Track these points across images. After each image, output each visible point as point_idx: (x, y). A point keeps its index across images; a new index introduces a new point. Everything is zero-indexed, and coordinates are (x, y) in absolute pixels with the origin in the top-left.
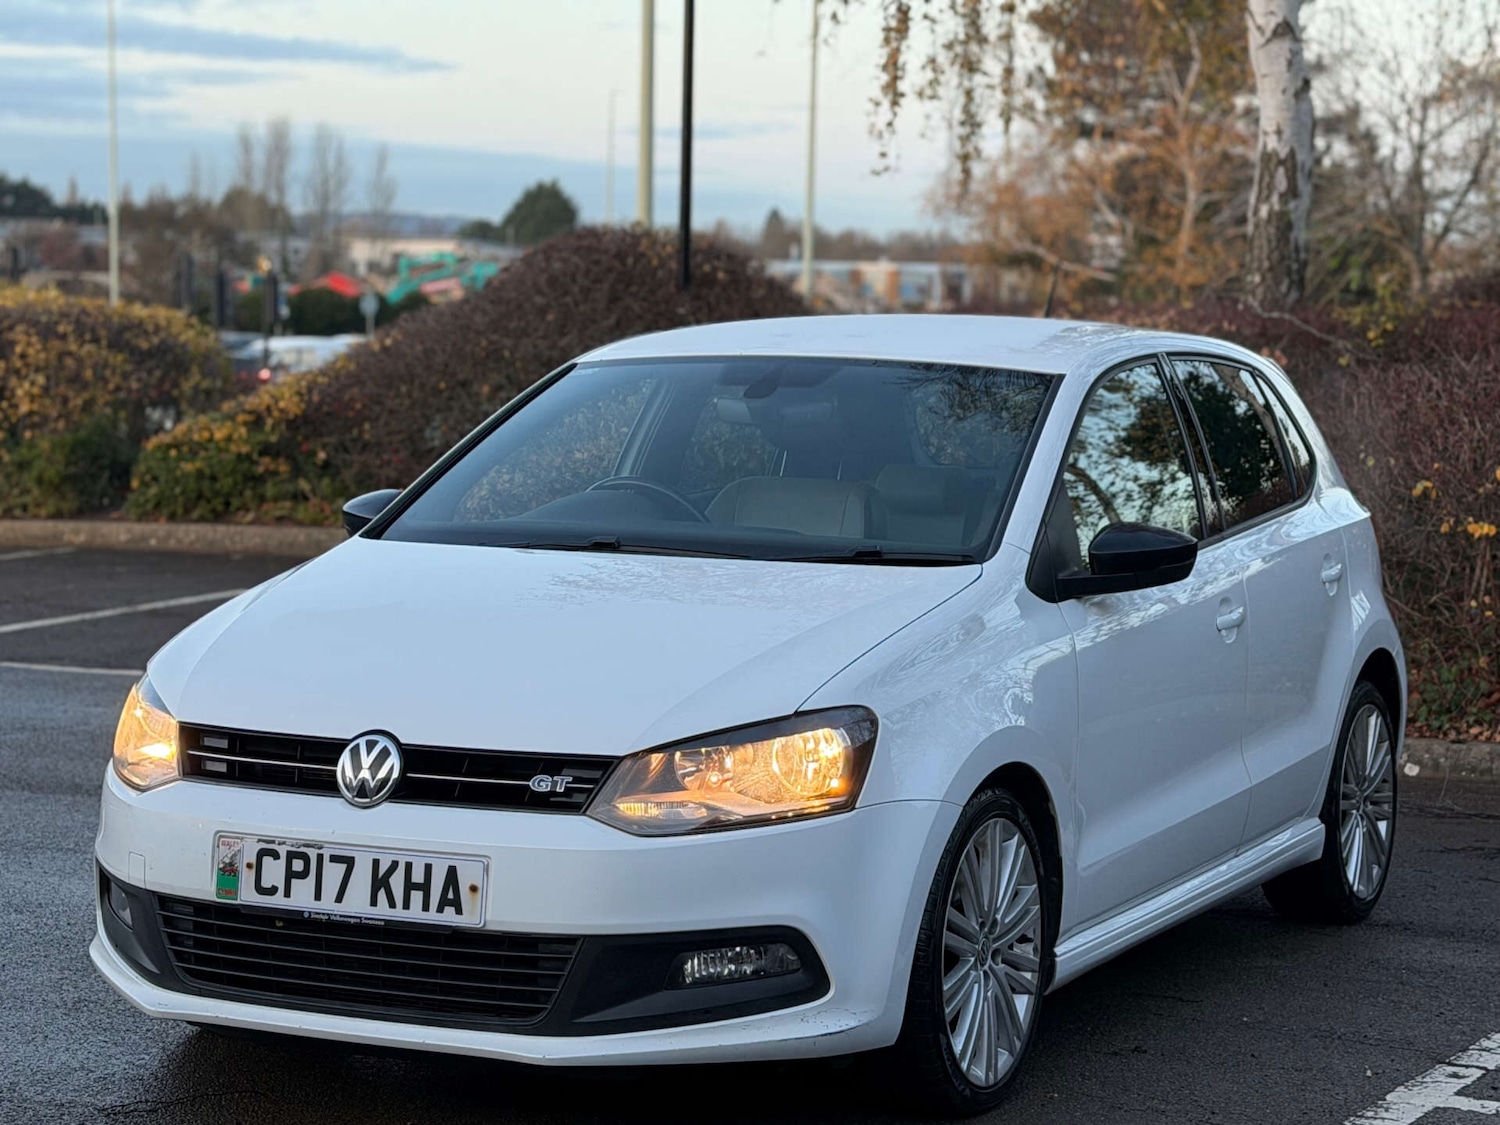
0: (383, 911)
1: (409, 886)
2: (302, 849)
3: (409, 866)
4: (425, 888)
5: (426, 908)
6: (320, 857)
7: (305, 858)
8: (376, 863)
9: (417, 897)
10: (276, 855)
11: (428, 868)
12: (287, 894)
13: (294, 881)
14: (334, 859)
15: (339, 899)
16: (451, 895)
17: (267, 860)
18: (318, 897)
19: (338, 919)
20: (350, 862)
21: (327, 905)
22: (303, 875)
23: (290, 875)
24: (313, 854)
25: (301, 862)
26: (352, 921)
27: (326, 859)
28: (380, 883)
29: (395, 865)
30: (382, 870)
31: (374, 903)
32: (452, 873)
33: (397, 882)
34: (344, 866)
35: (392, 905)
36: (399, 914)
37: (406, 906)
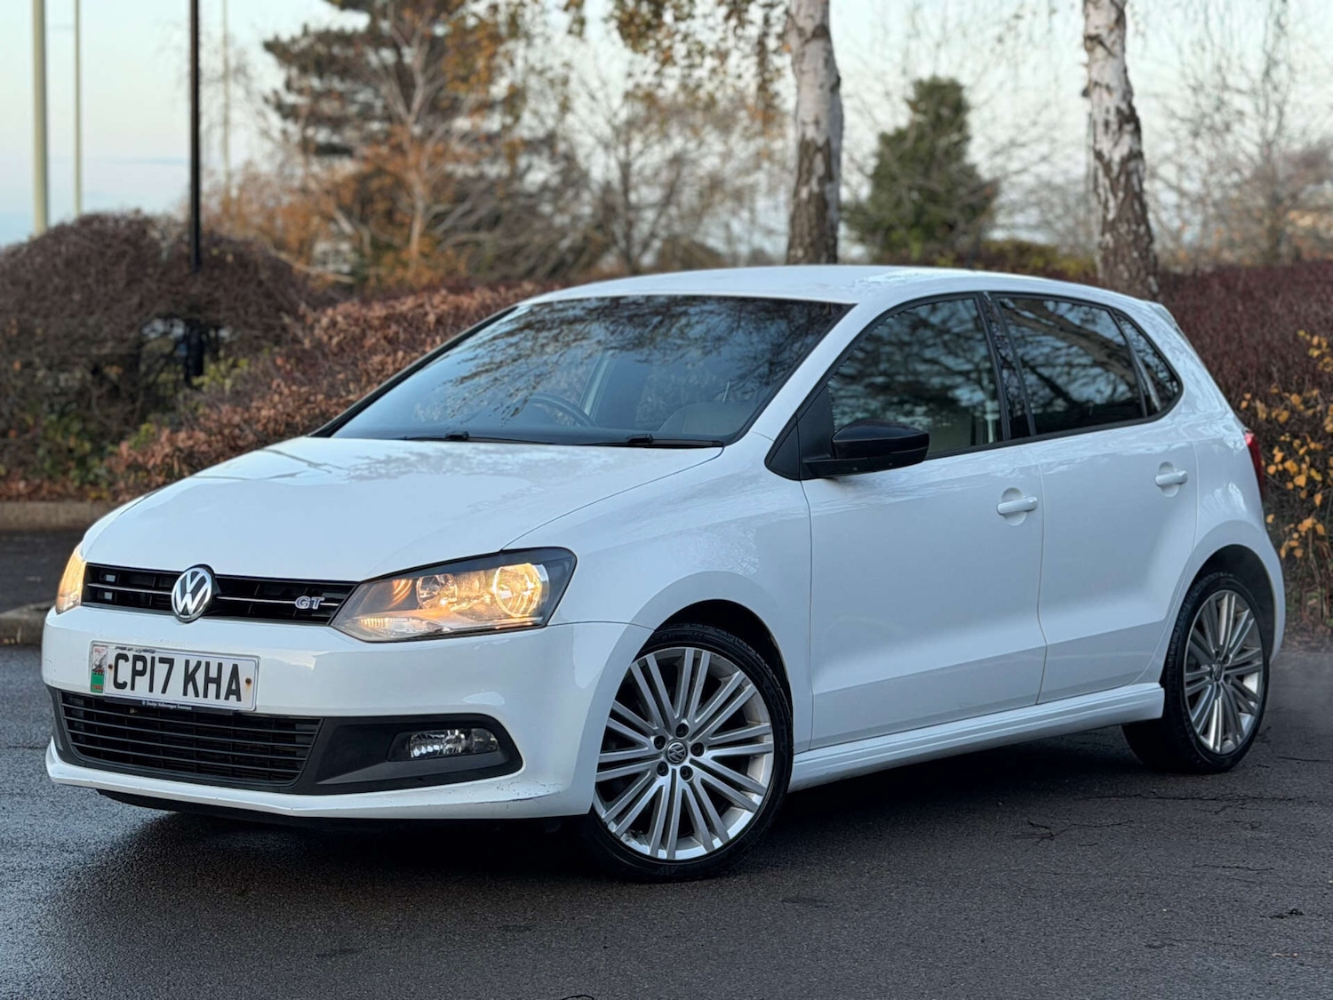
0: (191, 700)
1: (208, 680)
2: (143, 654)
3: (208, 664)
4: (218, 681)
5: (218, 697)
6: (153, 659)
7: (143, 659)
8: (187, 662)
9: (212, 687)
10: (126, 658)
11: (220, 666)
12: (133, 688)
13: (137, 678)
14: (162, 660)
15: (164, 691)
16: (234, 687)
17: (121, 662)
18: (151, 690)
19: (163, 705)
20: (170, 662)
21: (157, 697)
22: (142, 673)
23: (136, 673)
24: (148, 656)
25: (142, 663)
26: (172, 707)
27: (157, 660)
28: (189, 678)
29: (199, 664)
30: (191, 669)
31: (185, 694)
32: (235, 669)
33: (200, 677)
34: (167, 666)
35: (197, 695)
36: (200, 702)
37: (206, 696)
